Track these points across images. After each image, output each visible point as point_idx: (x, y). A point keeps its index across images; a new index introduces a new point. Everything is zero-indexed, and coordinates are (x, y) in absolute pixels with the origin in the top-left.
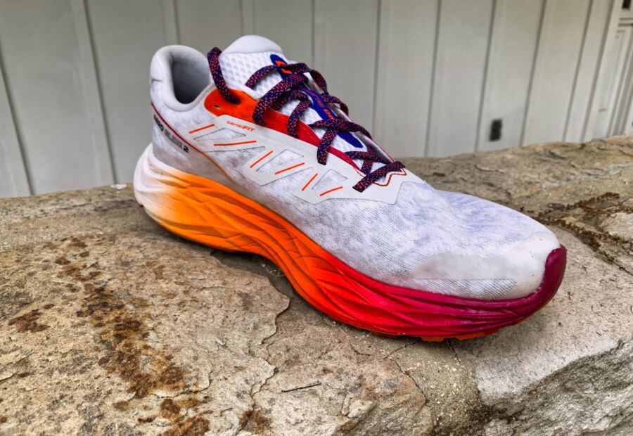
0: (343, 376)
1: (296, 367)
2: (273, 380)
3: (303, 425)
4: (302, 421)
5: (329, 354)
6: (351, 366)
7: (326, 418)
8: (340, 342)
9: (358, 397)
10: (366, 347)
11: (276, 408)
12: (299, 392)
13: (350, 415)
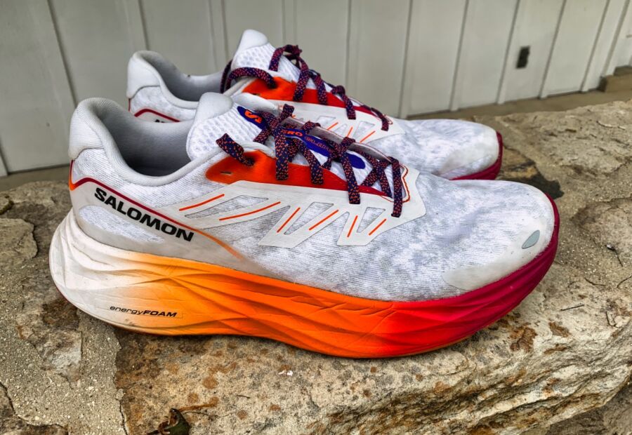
0: (596, 300)
1: (557, 294)
2: (547, 302)
3: (589, 332)
4: (586, 330)
5: (575, 284)
6: (597, 294)
7: (601, 328)
8: (575, 276)
9: (617, 314)
10: (597, 279)
11: (563, 320)
12: (572, 311)
13: (617, 326)
